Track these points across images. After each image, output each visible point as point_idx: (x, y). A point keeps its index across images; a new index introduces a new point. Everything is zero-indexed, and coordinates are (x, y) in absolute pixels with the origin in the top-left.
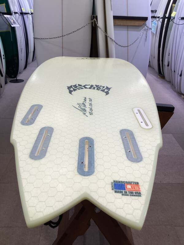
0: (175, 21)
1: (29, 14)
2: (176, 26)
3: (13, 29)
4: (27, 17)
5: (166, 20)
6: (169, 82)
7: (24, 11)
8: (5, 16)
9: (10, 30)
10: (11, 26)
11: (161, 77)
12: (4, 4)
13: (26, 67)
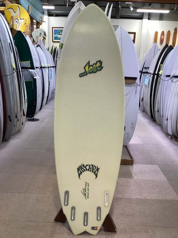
0: (162, 77)
1: (47, 67)
2: (163, 81)
3: (35, 80)
4: (45, 70)
5: (156, 76)
6: (159, 124)
7: (43, 66)
8: (30, 70)
9: (32, 80)
10: (33, 78)
11: (153, 121)
12: (29, 61)
13: (41, 109)
